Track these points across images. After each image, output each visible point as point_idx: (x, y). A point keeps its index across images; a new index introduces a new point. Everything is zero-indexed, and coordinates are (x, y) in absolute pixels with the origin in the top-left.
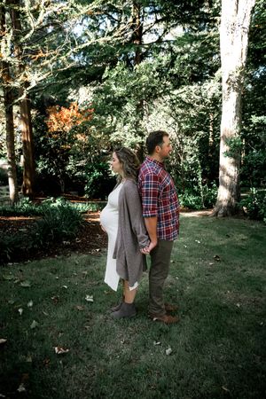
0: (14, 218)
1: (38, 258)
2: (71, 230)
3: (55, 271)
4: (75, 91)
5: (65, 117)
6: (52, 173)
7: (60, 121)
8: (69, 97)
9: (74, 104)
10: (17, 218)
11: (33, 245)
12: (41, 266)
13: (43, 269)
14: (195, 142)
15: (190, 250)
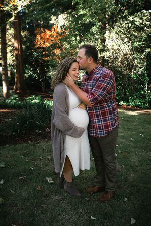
0: (4, 111)
1: (15, 143)
2: (43, 122)
3: (26, 155)
4: (55, 17)
5: (48, 36)
6: (35, 77)
7: (44, 39)
8: (51, 22)
9: (55, 26)
10: (6, 111)
11: (12, 132)
12: (16, 150)
13: (17, 153)
14: (143, 57)
15: (136, 142)
